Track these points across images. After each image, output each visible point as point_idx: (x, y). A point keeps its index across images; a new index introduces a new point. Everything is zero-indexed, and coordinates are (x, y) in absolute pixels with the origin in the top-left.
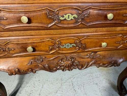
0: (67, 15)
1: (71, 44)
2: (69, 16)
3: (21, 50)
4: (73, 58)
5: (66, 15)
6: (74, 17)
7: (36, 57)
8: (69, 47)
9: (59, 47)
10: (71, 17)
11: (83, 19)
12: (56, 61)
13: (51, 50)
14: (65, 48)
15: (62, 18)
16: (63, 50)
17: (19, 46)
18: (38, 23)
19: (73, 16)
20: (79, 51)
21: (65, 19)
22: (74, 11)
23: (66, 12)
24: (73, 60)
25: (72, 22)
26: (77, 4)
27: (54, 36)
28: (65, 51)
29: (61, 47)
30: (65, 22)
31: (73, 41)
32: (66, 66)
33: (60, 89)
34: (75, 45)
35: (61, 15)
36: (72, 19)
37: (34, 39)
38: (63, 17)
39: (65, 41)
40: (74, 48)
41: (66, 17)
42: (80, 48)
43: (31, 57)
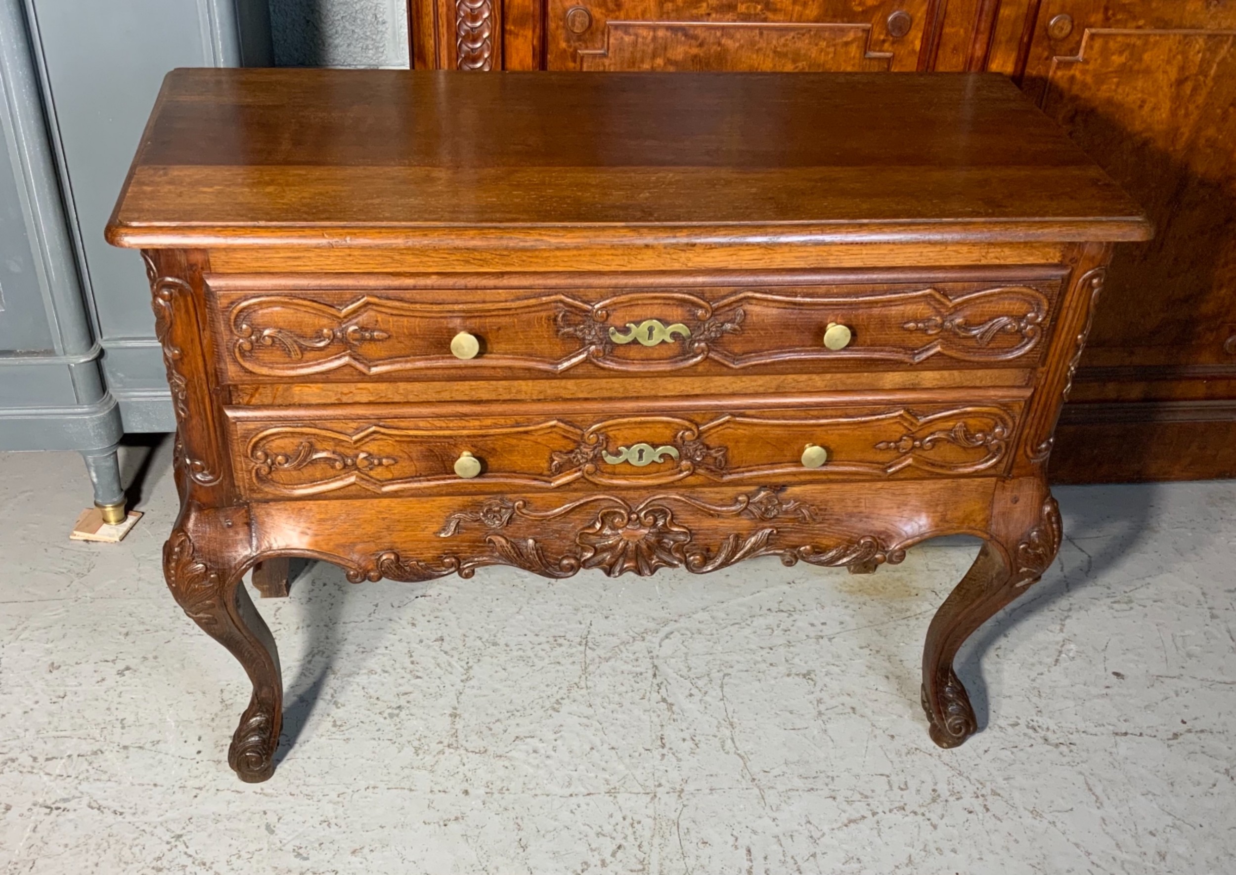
0: (645, 325)
1: (655, 446)
2: (651, 329)
3: (421, 465)
4: (664, 513)
5: (638, 323)
6: (674, 335)
7: (481, 498)
8: (644, 462)
9: (597, 459)
10: (661, 334)
11: (713, 343)
12: (577, 523)
13: (560, 470)
14: (627, 461)
15: (619, 338)
16: (614, 474)
17: (416, 450)
18: (516, 354)
19: (672, 328)
20: (692, 480)
21: (635, 342)
22: (678, 312)
23: (638, 311)
24: (660, 523)
25: (664, 352)
26: (690, 280)
27: (577, 406)
28: (624, 476)
29: (610, 459)
30: (633, 353)
31: (668, 433)
32: (625, 549)
33: (575, 693)
34: (674, 452)
35: (619, 323)
36: (663, 342)
37: (489, 422)
38: (626, 331)
39: (626, 433)
40: (670, 465)
41: (639, 331)
42: (696, 465)
43: (460, 500)
